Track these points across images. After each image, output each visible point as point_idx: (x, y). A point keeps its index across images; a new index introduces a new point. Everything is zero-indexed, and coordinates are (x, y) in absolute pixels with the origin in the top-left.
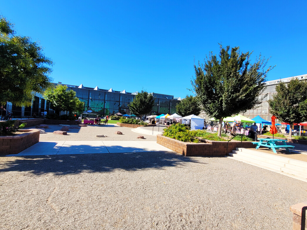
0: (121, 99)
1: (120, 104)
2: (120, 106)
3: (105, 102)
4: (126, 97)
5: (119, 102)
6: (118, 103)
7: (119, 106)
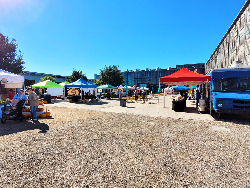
0: (139, 76)
1: (138, 81)
2: (139, 82)
3: (128, 80)
4: (143, 74)
5: (138, 79)
6: (136, 80)
7: (137, 82)
